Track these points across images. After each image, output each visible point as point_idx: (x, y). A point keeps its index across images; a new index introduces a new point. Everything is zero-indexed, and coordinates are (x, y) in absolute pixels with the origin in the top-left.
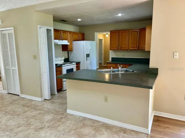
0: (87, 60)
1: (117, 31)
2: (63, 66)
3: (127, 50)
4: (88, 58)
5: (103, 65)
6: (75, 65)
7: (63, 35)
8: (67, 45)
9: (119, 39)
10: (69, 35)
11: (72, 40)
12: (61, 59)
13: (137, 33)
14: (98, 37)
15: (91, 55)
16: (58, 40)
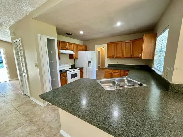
0: (89, 66)
1: (113, 42)
2: (67, 71)
3: (122, 58)
4: (89, 64)
5: (100, 68)
6: (79, 70)
7: (69, 46)
8: (73, 54)
9: (115, 49)
10: (75, 47)
11: (77, 51)
12: (68, 65)
13: (131, 44)
14: (97, 49)
15: (92, 63)
16: (64, 50)
